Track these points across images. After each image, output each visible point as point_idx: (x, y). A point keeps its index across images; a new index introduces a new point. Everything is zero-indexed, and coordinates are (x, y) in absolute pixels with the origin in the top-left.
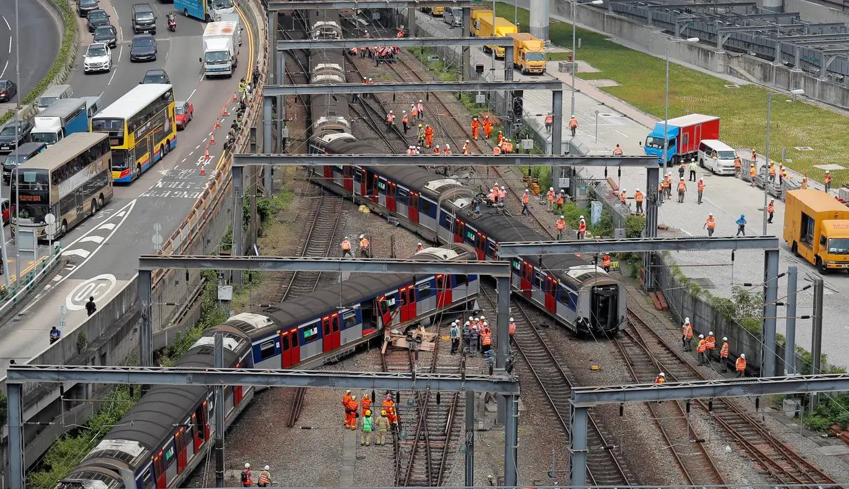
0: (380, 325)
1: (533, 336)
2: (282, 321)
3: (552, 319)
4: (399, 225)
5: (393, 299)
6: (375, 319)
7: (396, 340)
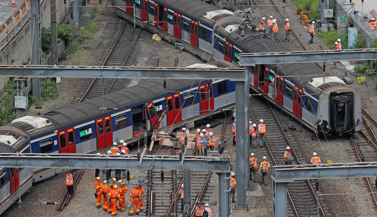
0: (149, 128)
1: (281, 137)
2: (60, 122)
3: (299, 123)
4: (184, 50)
5: (161, 106)
6: (145, 122)
7: (162, 140)
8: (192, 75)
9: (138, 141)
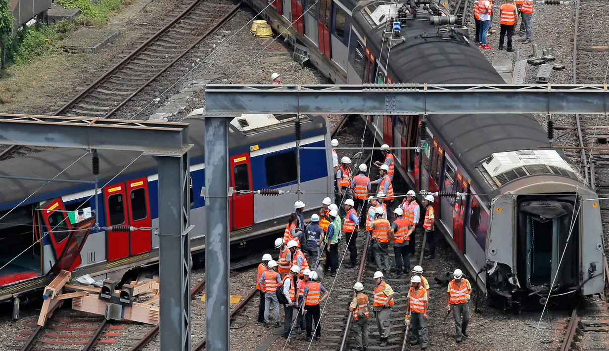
0: (48, 265)
4: (307, 64)
7: (78, 298)
8: (50, 135)
9: (13, 299)
